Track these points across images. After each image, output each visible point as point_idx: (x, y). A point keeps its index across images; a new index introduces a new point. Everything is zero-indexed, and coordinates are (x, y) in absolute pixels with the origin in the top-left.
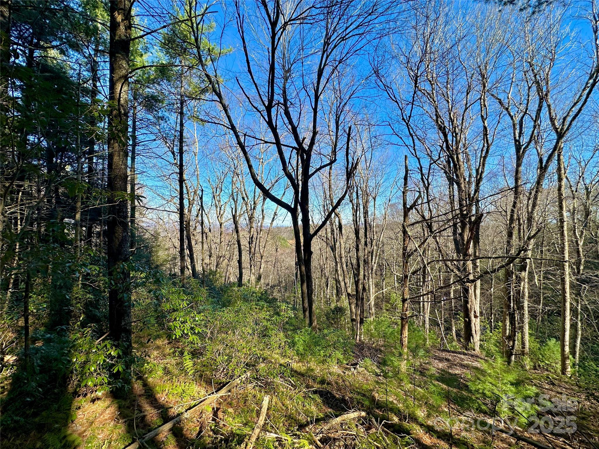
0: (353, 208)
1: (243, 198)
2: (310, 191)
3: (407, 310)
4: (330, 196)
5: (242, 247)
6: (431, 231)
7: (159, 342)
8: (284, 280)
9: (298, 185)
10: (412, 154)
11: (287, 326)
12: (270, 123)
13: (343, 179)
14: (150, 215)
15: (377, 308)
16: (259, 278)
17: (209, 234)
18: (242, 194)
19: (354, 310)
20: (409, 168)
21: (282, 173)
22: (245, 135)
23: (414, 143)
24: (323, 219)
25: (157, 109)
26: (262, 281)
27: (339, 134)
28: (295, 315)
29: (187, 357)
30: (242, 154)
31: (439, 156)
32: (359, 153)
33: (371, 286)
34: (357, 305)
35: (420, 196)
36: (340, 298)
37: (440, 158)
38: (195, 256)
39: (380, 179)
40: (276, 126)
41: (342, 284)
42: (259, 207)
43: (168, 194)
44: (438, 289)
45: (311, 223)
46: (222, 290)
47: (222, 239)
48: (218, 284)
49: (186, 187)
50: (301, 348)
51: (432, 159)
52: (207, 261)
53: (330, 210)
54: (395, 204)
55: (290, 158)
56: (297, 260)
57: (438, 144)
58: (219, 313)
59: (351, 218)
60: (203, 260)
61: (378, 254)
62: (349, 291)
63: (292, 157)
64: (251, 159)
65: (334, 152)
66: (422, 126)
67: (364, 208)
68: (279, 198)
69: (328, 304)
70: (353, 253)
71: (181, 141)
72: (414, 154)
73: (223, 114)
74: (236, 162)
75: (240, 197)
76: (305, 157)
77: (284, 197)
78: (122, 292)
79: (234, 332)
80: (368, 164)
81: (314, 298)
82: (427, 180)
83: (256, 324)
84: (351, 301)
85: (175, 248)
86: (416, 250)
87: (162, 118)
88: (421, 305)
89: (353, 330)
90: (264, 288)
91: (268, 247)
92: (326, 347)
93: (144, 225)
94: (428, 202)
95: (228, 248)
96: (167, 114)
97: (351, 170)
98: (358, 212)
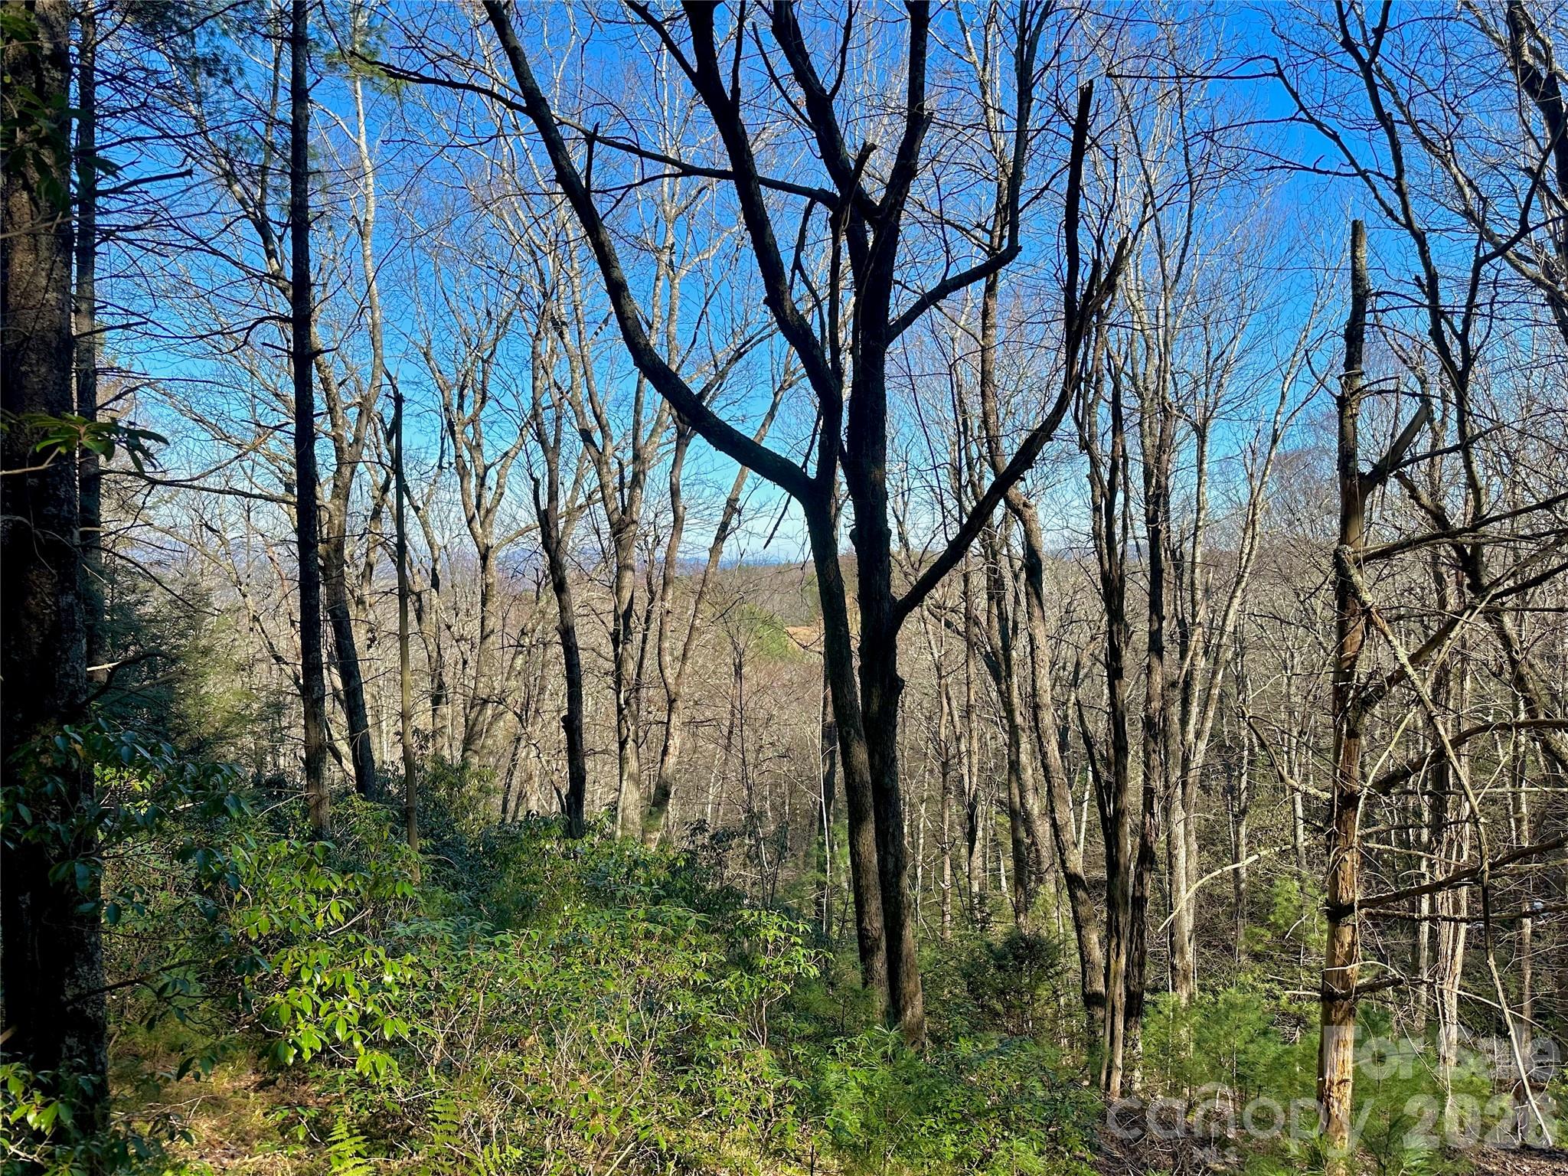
0: (1094, 478)
1: (586, 436)
2: (896, 402)
3: (1350, 958)
4: (985, 421)
5: (584, 658)
6: (1477, 587)
7: (221, 1081)
8: (773, 808)
9: (838, 372)
10: (1390, 213)
11: (788, 1021)
12: (705, 80)
13: (1052, 343)
14: (164, 510)
15: (1208, 945)
16: (660, 798)
17: (432, 598)
18: (579, 414)
19: (1097, 954)
20: (1374, 281)
21: (762, 316)
22: (591, 138)
23: (1398, 158)
24: (954, 531)
25: (185, 22)
26: (673, 808)
27: (1034, 122)
28: (826, 967)
29: (348, 1147)
30: (575, 229)
31: (1523, 221)
32: (1129, 211)
33: (1181, 842)
34: (1112, 930)
35: (1425, 414)
36: (1030, 895)
37: (1525, 229)
38: (367, 697)
39: (1226, 332)
40: (736, 91)
41: (1043, 829)
42: (657, 477)
43: (245, 414)
44: (1503, 862)
45: (895, 546)
46: (490, 852)
47: (491, 623)
48: (471, 826)
49: (325, 381)
50: (852, 1121)
51: (1486, 235)
52: (423, 720)
53: (987, 484)
54: (1299, 455)
55: (800, 246)
56: (830, 718)
57: (1521, 161)
58: (484, 956)
59: (1087, 526)
60: (405, 716)
61: (1216, 692)
62: (1076, 861)
63: (810, 237)
64: (620, 251)
65: (1009, 211)
66: (1439, 75)
67: (1148, 476)
68: (748, 430)
69: (974, 921)
70: (1095, 688)
71: (299, 172)
72: (1399, 213)
73: (487, 40)
74: (548, 264)
75: (570, 434)
76: (871, 237)
77: (772, 431)
78: (61, 858)
79: (551, 1043)
80: (1171, 266)
81: (913, 894)
82: (1463, 338)
83: (652, 1008)
84: (1083, 910)
85: (278, 659)
86: (1399, 676)
87: (211, 65)
88: (1424, 938)
89: (1093, 1046)
90: (682, 843)
91: (699, 658)
92: (964, 1119)
93: (138, 555)
94: (1464, 447)
95: (519, 661)
96: (230, 46)
97: (1088, 296)
98: (1120, 497)
